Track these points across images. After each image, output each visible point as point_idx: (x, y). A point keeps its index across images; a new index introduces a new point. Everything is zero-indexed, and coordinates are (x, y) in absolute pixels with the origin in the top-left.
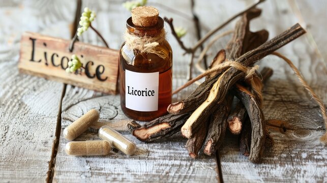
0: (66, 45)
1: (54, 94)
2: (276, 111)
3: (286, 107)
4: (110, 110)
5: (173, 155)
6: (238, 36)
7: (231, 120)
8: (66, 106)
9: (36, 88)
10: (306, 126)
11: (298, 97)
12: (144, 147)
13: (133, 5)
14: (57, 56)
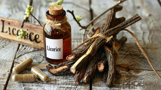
0: (20, 24)
1: (13, 50)
2: (126, 60)
3: (132, 58)
4: (40, 58)
5: (68, 82)
6: (108, 20)
7: (99, 65)
8: (18, 56)
9: (4, 46)
10: (141, 68)
11: (139, 53)
12: (54, 78)
13: (56, 3)
14: (15, 30)
